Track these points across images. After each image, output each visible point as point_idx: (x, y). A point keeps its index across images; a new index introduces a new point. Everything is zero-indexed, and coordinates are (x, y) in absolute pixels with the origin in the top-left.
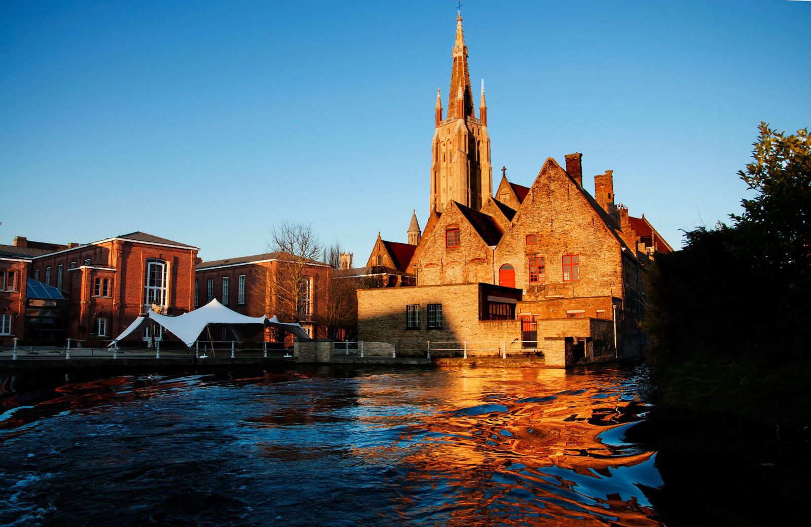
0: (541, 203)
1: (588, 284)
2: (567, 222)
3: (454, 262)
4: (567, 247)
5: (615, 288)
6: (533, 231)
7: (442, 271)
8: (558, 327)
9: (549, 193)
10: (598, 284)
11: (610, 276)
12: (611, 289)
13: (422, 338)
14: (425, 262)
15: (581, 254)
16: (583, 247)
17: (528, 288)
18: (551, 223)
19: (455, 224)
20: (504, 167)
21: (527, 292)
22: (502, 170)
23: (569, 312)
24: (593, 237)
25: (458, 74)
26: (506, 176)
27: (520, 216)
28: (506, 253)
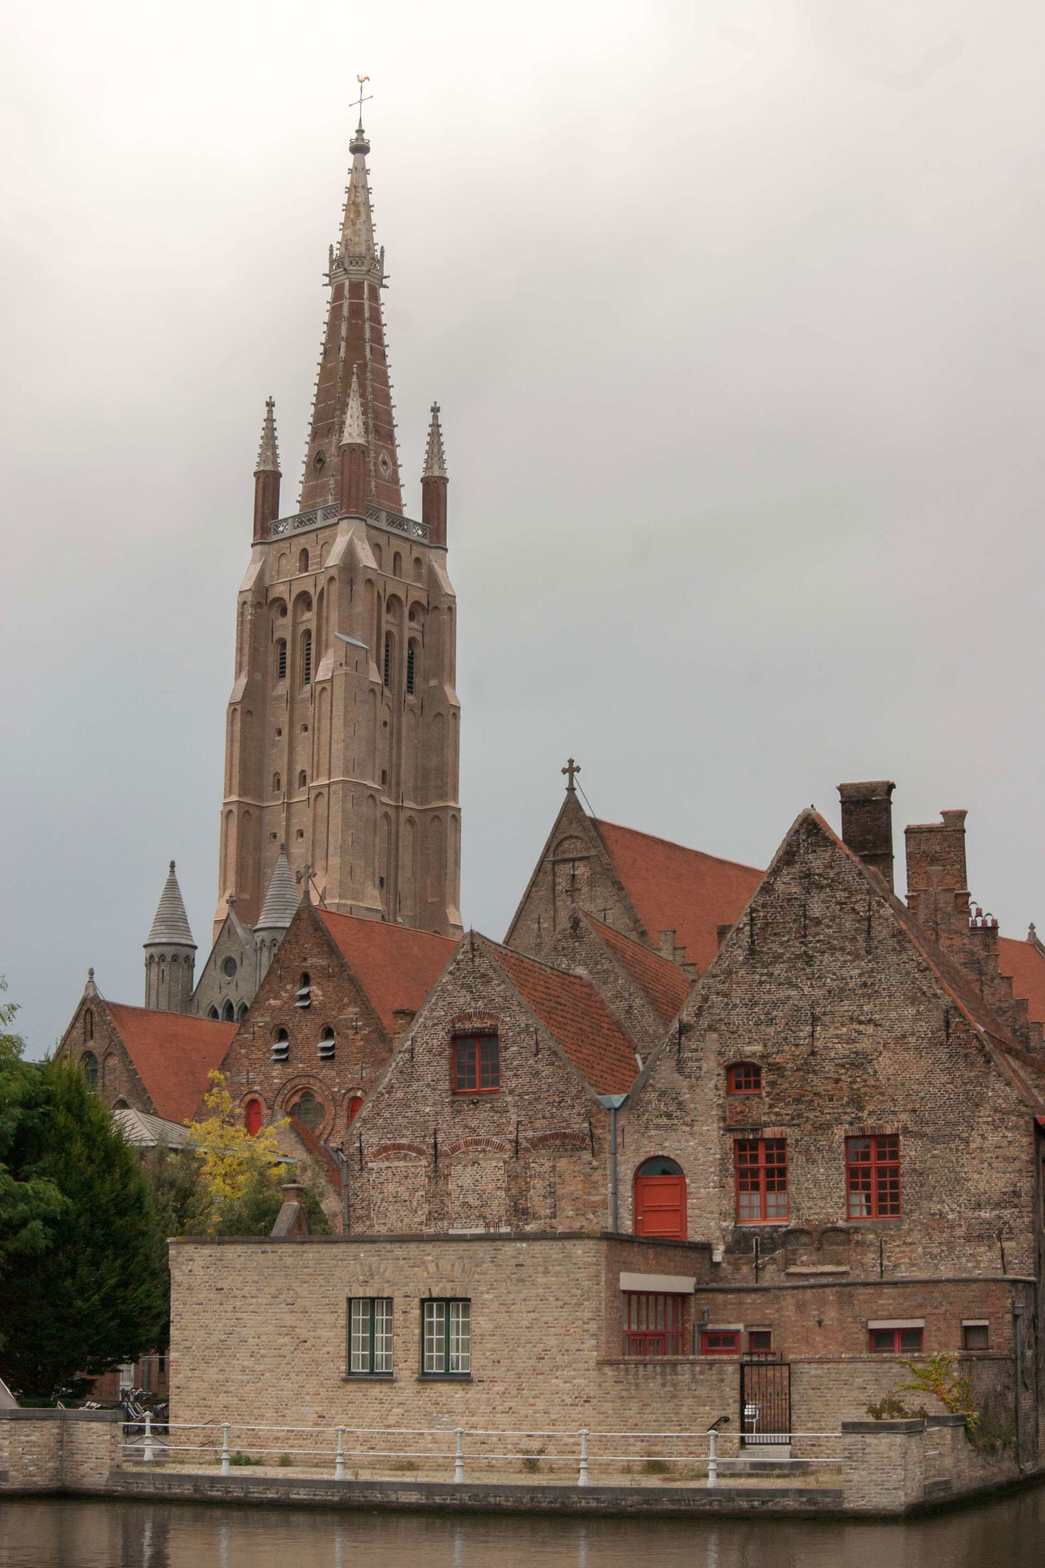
0: (778, 958)
1: (927, 1230)
2: (861, 1027)
3: (477, 1143)
4: (861, 1109)
5: (1012, 1244)
6: (749, 1049)
7: (437, 1175)
8: (859, 1381)
9: (805, 927)
10: (960, 1232)
11: (998, 1205)
12: (1002, 1250)
13: (399, 1411)
14: (374, 1140)
15: (906, 1131)
16: (914, 1111)
17: (729, 1238)
18: (809, 1028)
19: (481, 1015)
20: (571, 762)
21: (728, 1251)
22: (564, 771)
23: (874, 1325)
24: (945, 1078)
25: (347, 347)
26: (578, 793)
27: (705, 999)
28: (659, 1121)
